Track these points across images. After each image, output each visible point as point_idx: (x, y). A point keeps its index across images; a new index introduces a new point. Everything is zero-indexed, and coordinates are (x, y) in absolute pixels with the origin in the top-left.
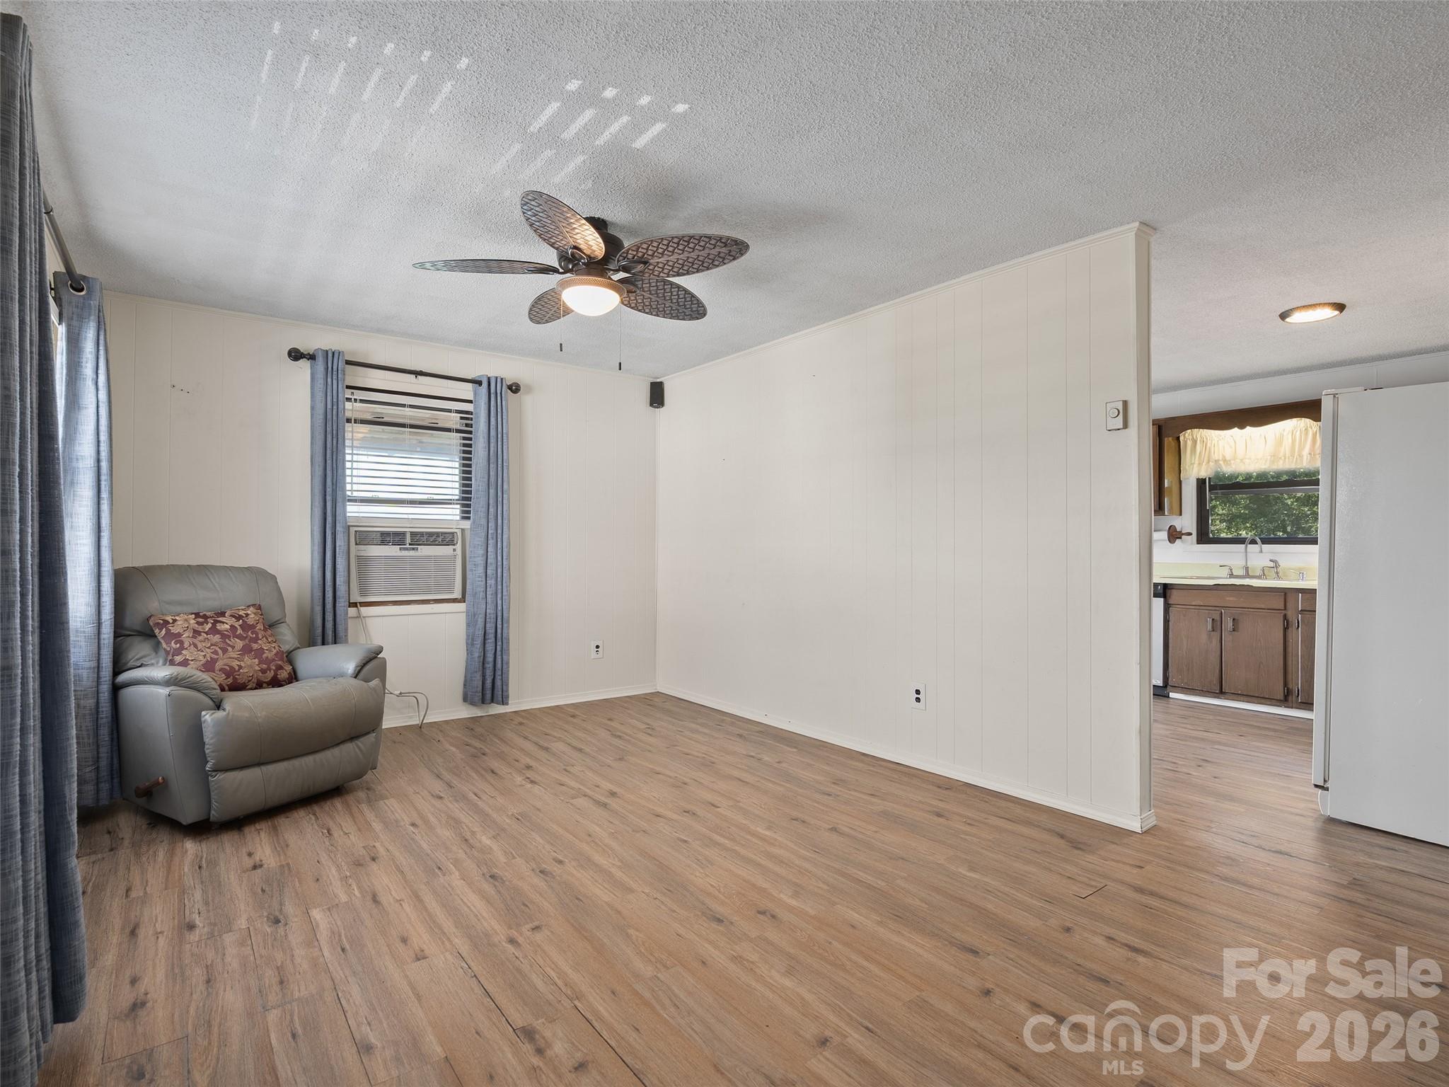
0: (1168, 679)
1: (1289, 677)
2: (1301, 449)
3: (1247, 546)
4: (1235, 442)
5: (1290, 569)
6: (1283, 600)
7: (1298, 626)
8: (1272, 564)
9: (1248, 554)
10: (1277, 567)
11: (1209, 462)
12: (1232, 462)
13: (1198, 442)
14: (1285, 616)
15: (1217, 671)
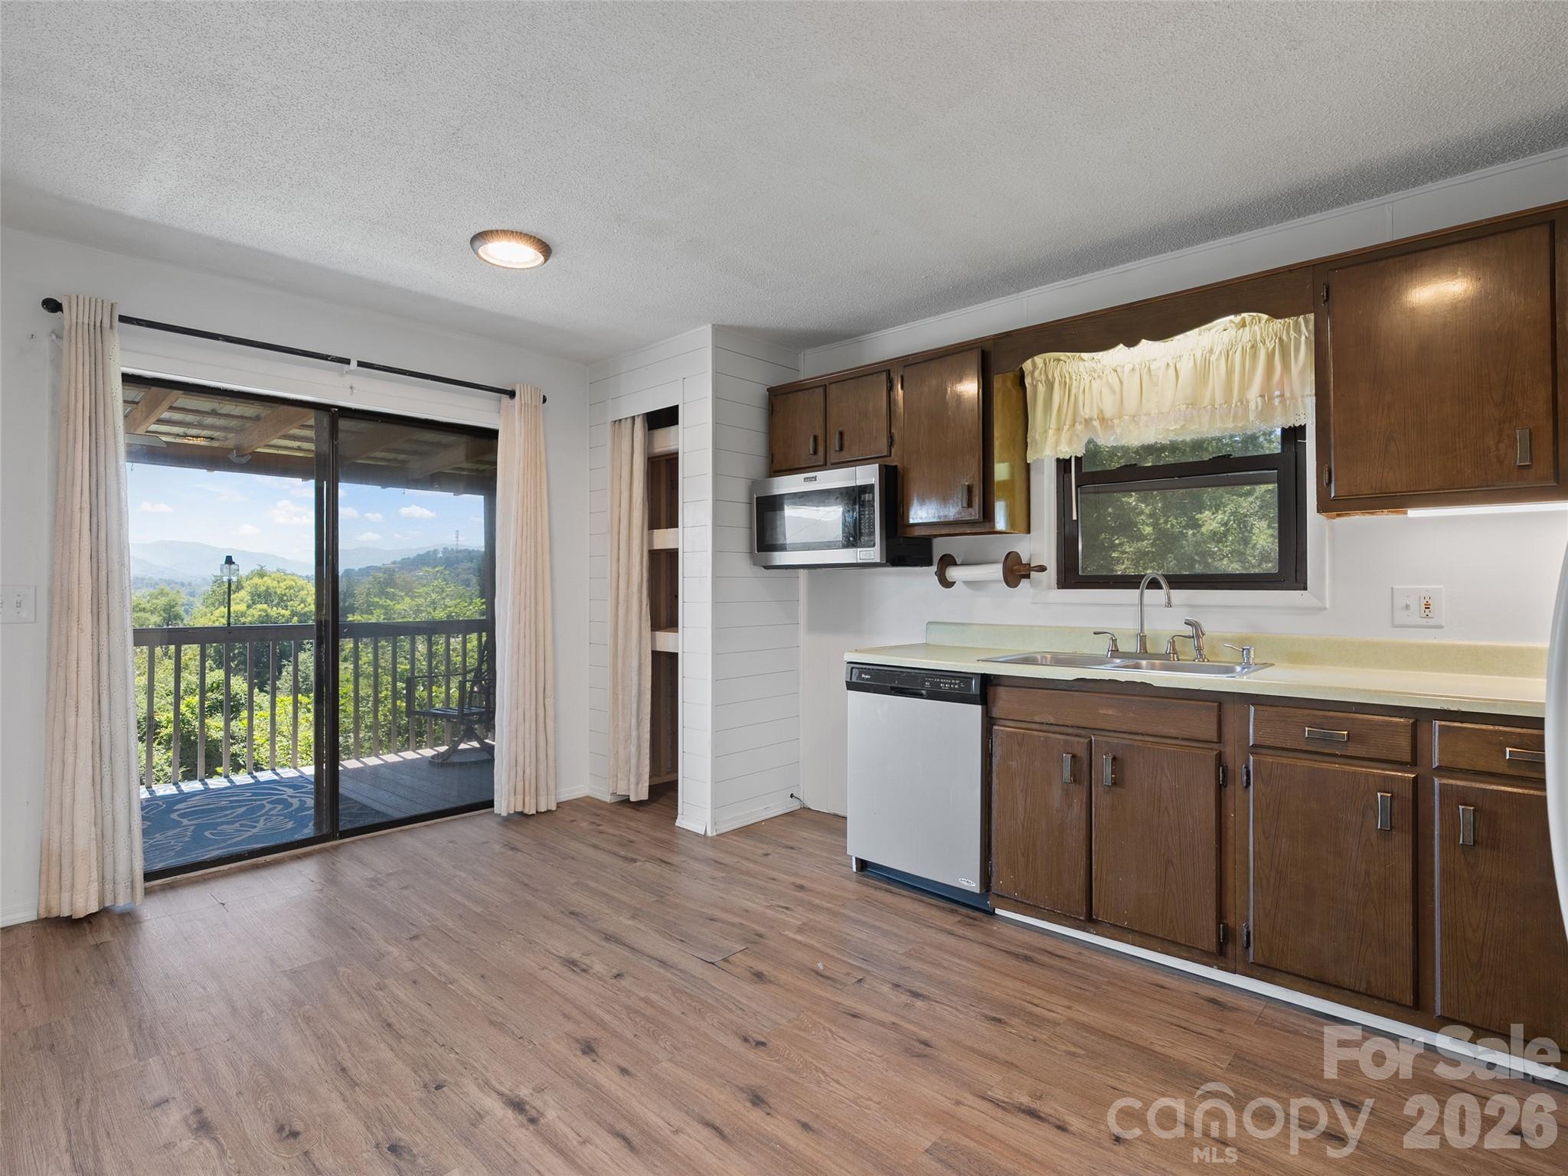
0: (990, 878)
1: (1229, 900)
2: (1244, 387)
3: (1142, 594)
4: (1121, 382)
5: (1225, 640)
6: (1215, 720)
7: (1248, 784)
8: (1189, 631)
9: (1145, 609)
10: (1198, 637)
11: (1074, 422)
12: (1116, 421)
13: (1056, 385)
14: (1219, 757)
15: (1082, 872)
